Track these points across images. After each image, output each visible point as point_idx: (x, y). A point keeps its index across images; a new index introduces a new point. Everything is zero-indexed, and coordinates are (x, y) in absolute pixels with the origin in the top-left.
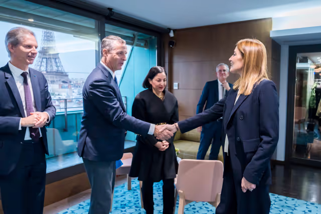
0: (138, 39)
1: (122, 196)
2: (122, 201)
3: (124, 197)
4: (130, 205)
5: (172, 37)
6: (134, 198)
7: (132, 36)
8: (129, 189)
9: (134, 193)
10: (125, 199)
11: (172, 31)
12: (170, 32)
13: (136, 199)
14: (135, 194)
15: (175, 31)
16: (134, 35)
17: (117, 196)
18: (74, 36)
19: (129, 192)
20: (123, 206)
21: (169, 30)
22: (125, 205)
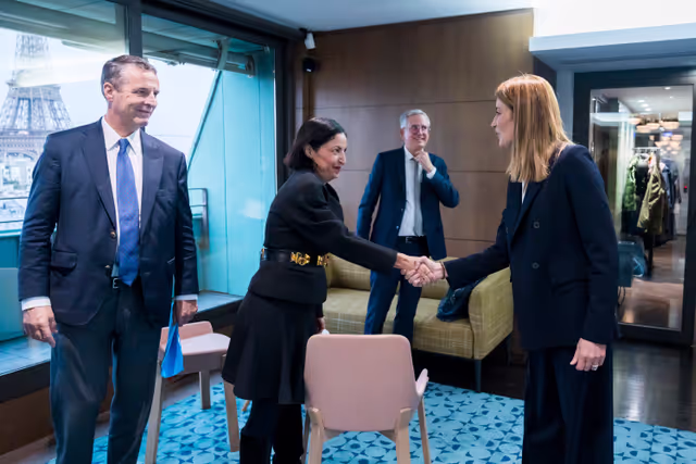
0: (230, 52)
1: (186, 424)
2: (185, 438)
3: (190, 426)
4: (203, 445)
5: (311, 50)
6: (216, 428)
7: (215, 45)
8: (206, 406)
9: (216, 415)
10: (192, 430)
11: (310, 36)
12: (305, 37)
13: (219, 431)
14: (220, 418)
15: (317, 35)
16: (219, 43)
17: (173, 426)
18: (64, 43)
19: (204, 414)
20: (184, 449)
21: (304, 32)
22: (191, 445)
